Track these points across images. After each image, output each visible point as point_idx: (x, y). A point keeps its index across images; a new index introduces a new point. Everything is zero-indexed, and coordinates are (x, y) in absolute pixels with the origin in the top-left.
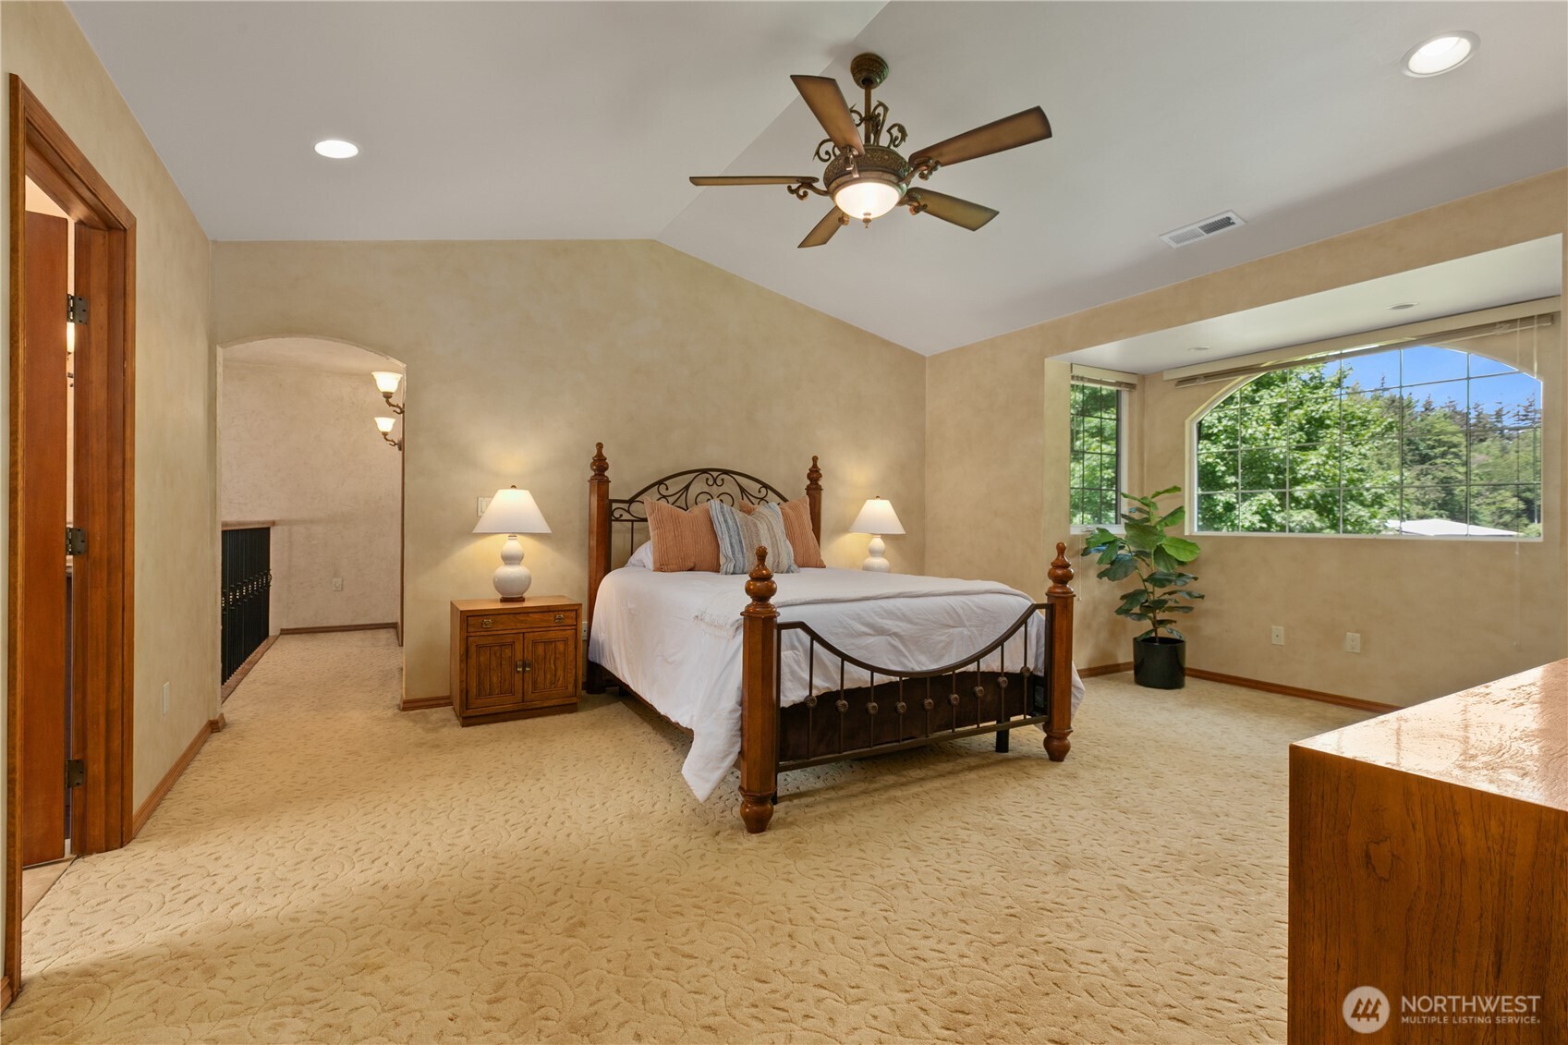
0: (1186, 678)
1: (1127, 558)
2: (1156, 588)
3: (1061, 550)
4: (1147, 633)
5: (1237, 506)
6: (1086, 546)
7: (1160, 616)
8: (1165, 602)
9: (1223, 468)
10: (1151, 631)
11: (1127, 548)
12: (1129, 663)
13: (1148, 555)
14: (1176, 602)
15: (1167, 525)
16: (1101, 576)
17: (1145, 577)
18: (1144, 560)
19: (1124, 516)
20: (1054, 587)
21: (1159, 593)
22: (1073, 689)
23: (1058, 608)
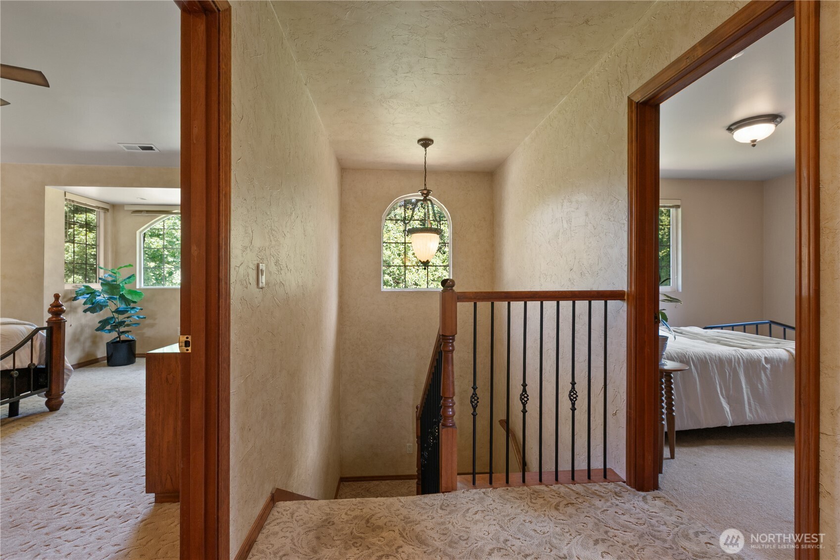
0: (137, 359)
1: (102, 301)
2: (119, 315)
3: (57, 297)
4: (115, 339)
5: (174, 272)
6: (76, 295)
7: (122, 329)
8: (125, 322)
9: (167, 253)
10: (117, 338)
11: (102, 295)
12: (104, 357)
13: (115, 299)
14: (130, 321)
15: (126, 283)
16: (85, 311)
17: (113, 310)
18: (113, 302)
19: (100, 279)
20: (52, 317)
21: (121, 318)
22: (65, 371)
23: (55, 328)
